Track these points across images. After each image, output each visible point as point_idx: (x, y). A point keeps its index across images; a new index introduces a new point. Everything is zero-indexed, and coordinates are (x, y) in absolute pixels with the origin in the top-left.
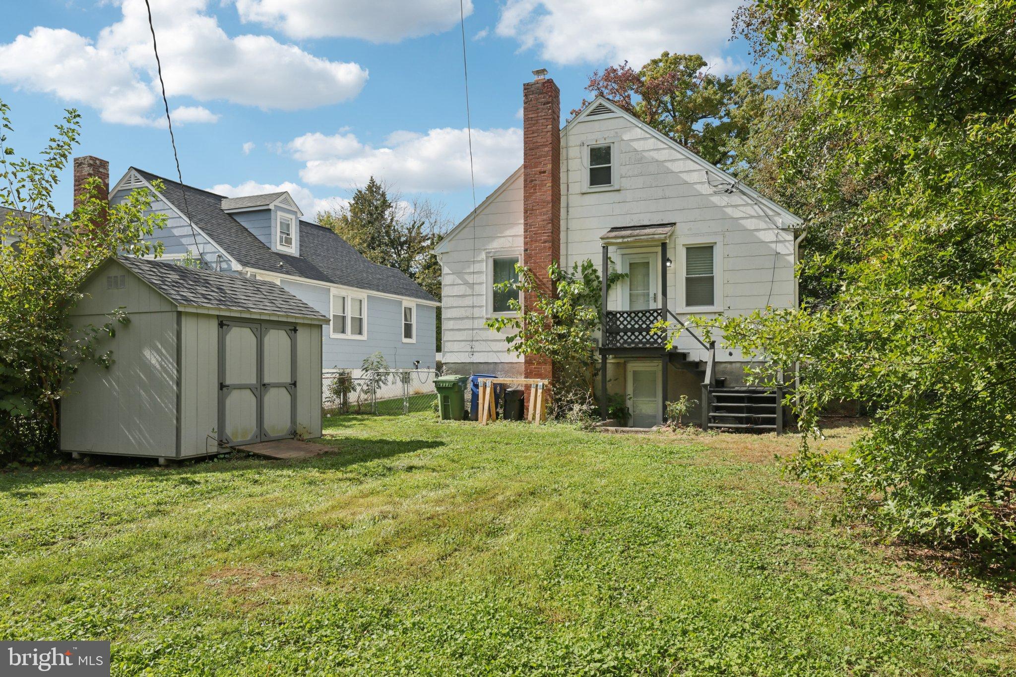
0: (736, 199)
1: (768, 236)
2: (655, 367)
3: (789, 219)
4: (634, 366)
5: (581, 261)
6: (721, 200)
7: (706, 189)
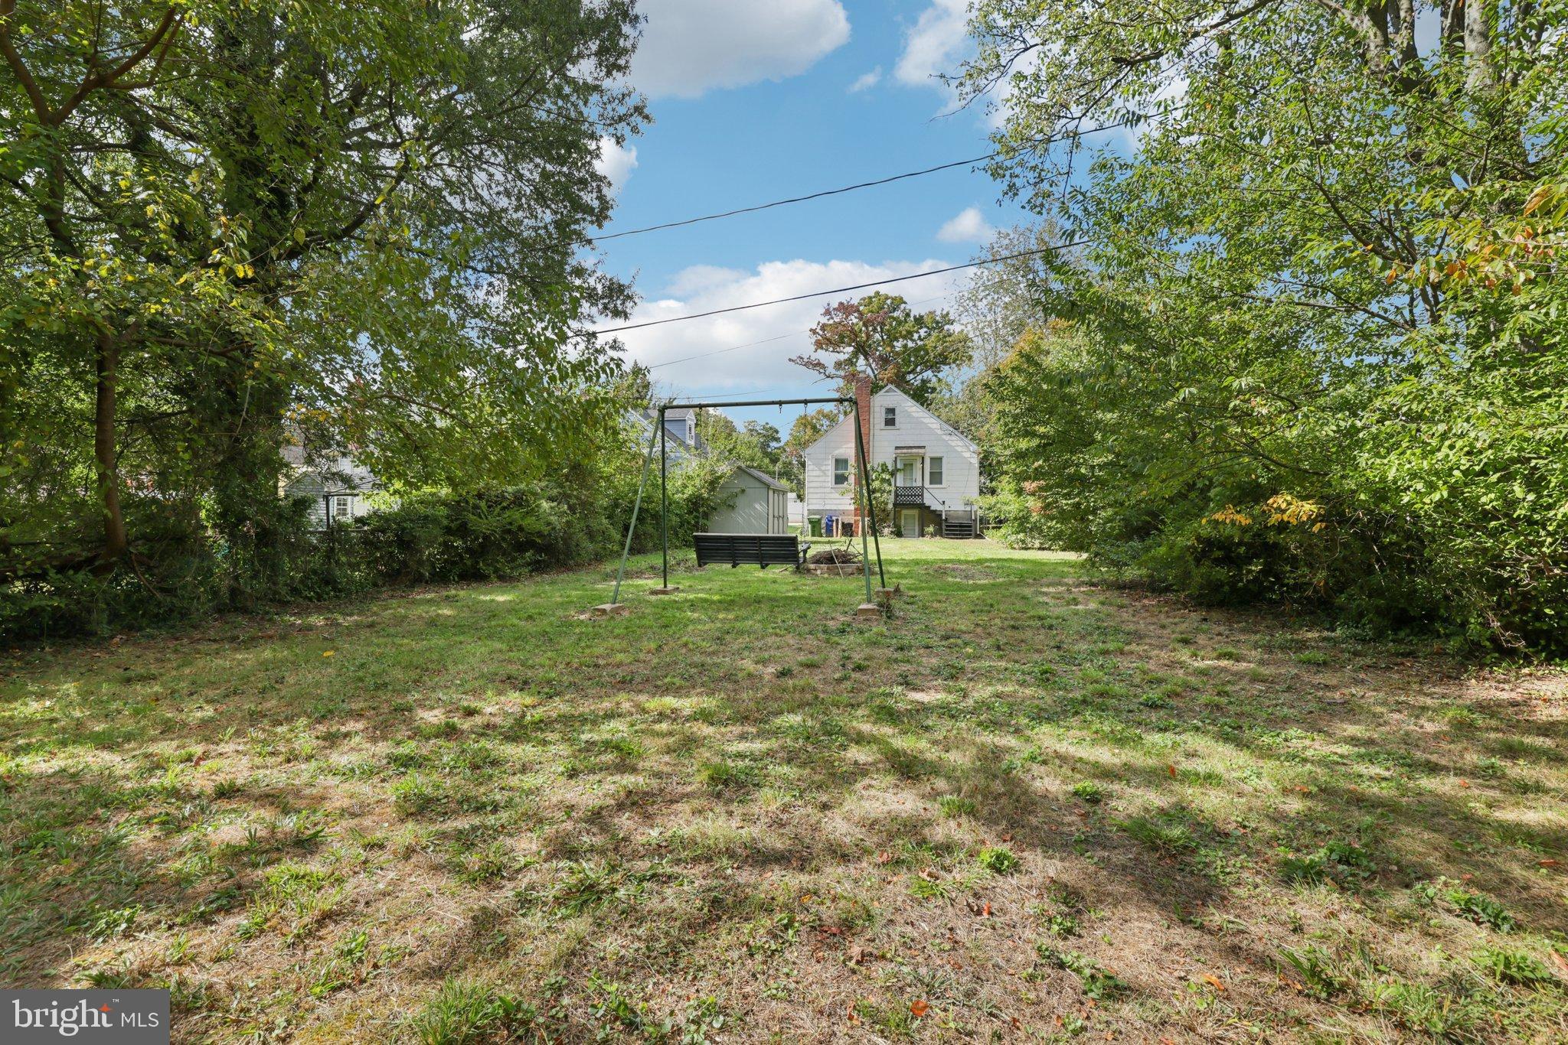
0: (954, 438)
1: (967, 455)
2: (915, 512)
3: (974, 447)
4: (905, 512)
5: (881, 462)
6: (947, 438)
7: (939, 432)
